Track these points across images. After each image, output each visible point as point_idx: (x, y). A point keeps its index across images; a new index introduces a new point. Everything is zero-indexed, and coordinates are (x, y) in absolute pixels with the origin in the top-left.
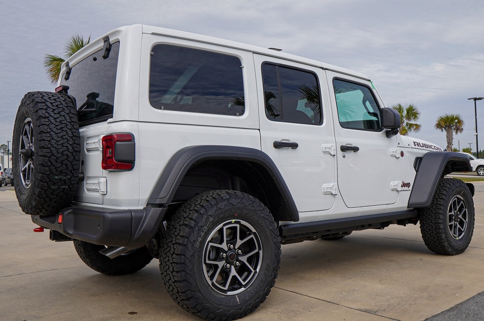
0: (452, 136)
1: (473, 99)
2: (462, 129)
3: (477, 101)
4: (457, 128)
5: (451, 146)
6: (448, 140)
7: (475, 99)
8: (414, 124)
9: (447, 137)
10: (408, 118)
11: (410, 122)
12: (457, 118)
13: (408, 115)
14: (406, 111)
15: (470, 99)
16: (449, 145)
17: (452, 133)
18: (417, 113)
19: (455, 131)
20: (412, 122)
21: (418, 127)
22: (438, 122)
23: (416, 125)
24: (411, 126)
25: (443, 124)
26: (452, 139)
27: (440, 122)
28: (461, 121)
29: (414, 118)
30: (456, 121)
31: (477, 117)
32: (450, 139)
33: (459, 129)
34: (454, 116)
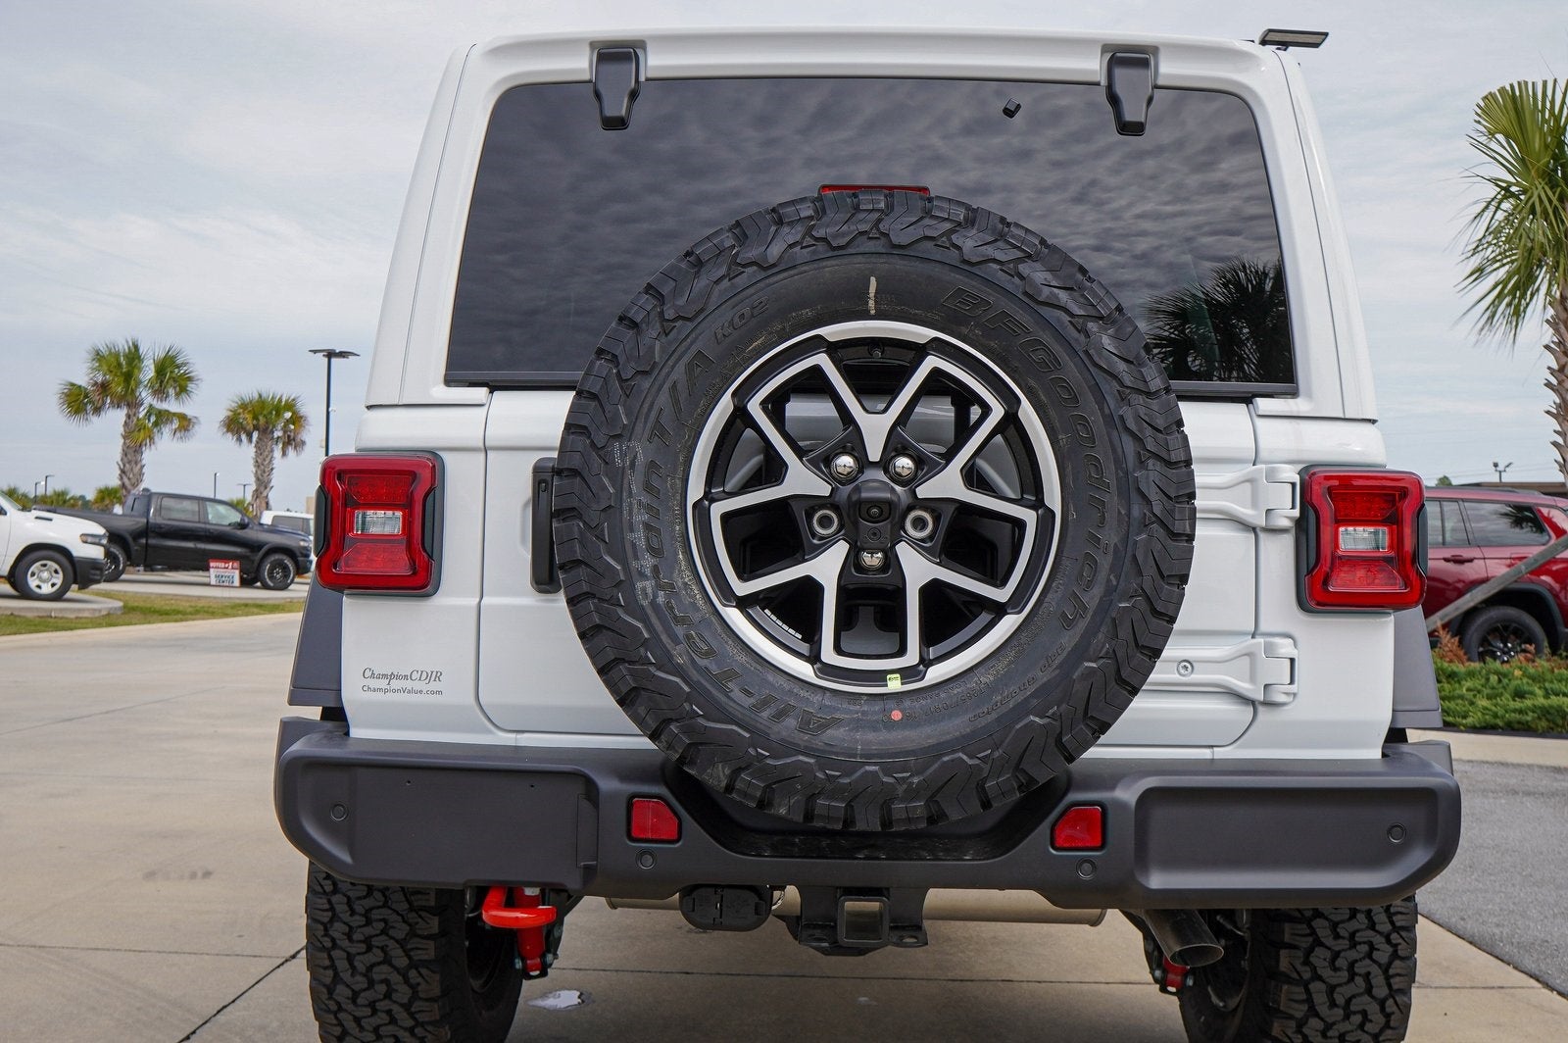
0: (271, 461)
1: (322, 354)
2: (303, 443)
3: (333, 360)
4: (289, 437)
5: (265, 494)
6: (259, 472)
7: (330, 354)
8: (174, 414)
9: (257, 465)
10: (160, 392)
11: (164, 406)
12: (290, 406)
13: (162, 382)
14: (152, 367)
15: (315, 352)
16: (262, 489)
17: (272, 451)
18: (190, 379)
19: (281, 446)
20: (172, 406)
21: (185, 424)
22: (230, 413)
23: (183, 417)
24: (163, 417)
25: (247, 419)
26: (272, 469)
27: (239, 414)
28: (301, 417)
29: (178, 395)
30: (288, 415)
31: (330, 409)
32: (264, 472)
33: (291, 441)
34: (280, 400)
